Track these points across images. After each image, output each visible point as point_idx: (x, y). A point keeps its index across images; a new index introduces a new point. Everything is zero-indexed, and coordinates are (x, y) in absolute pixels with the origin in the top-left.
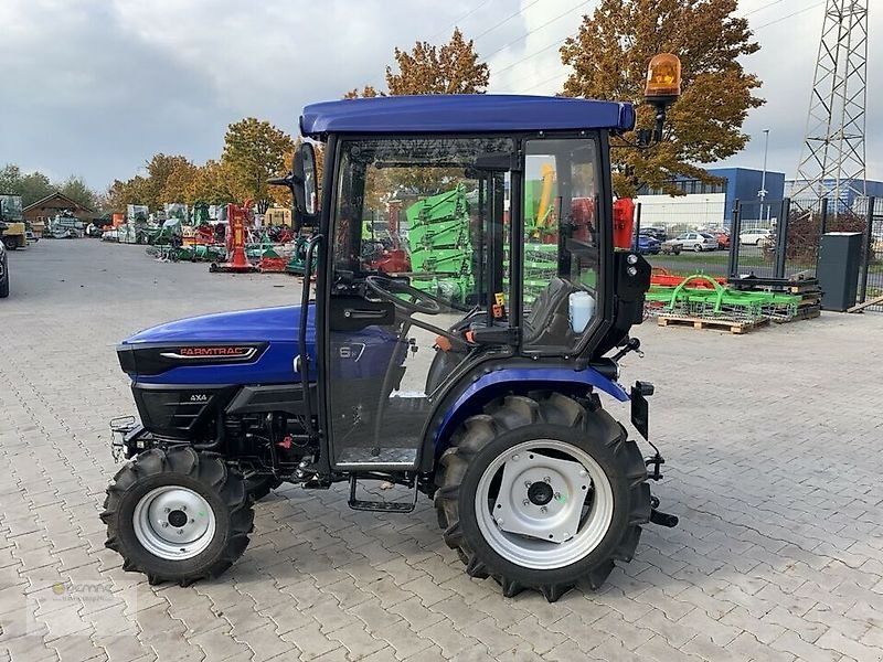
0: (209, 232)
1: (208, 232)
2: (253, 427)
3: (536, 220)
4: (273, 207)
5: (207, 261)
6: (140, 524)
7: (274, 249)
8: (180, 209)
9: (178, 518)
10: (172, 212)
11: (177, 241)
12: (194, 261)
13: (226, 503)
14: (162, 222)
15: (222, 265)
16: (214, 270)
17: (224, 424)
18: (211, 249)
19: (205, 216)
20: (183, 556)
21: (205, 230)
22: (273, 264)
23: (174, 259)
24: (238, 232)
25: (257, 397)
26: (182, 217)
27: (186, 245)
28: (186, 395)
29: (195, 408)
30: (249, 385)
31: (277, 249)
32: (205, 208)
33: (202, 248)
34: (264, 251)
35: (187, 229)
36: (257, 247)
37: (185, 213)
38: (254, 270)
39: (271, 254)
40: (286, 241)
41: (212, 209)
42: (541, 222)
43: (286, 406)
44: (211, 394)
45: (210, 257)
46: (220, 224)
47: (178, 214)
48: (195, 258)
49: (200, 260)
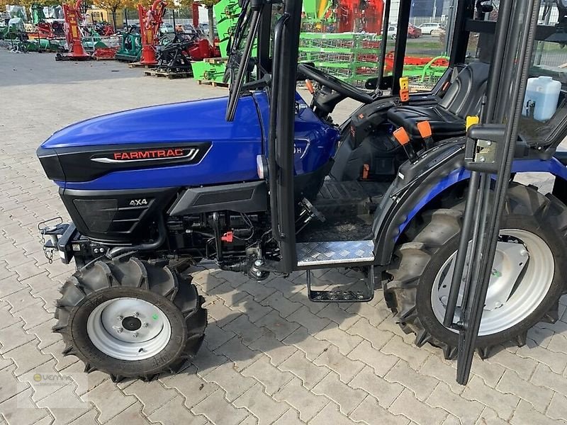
0: (48, 28)
1: (46, 28)
2: (194, 225)
3: (318, 14)
4: (91, 8)
5: (50, 52)
6: (95, 331)
7: (102, 41)
8: (19, 10)
9: (132, 323)
10: (13, 13)
11: (24, 36)
12: (40, 52)
13: (180, 310)
14: (7, 21)
15: (65, 55)
16: (59, 58)
17: (166, 225)
18: (52, 42)
19: (41, 15)
20: (142, 356)
21: (43, 26)
22: (105, 53)
23: (23, 50)
24: (74, 28)
25: (202, 199)
26: (22, 16)
27: (31, 39)
28: (124, 200)
29: (136, 213)
30: (191, 187)
31: (105, 41)
32: (40, 9)
33: (45, 42)
34: (96, 43)
35: (28, 27)
36: (89, 40)
37: (24, 13)
38: (91, 59)
39: (100, 45)
40: (109, 34)
41: (45, 10)
42: (322, 15)
43: (231, 205)
44: (152, 198)
45: (52, 48)
46: (55, 23)
47: (18, 14)
48: (41, 50)
49: (45, 51)
